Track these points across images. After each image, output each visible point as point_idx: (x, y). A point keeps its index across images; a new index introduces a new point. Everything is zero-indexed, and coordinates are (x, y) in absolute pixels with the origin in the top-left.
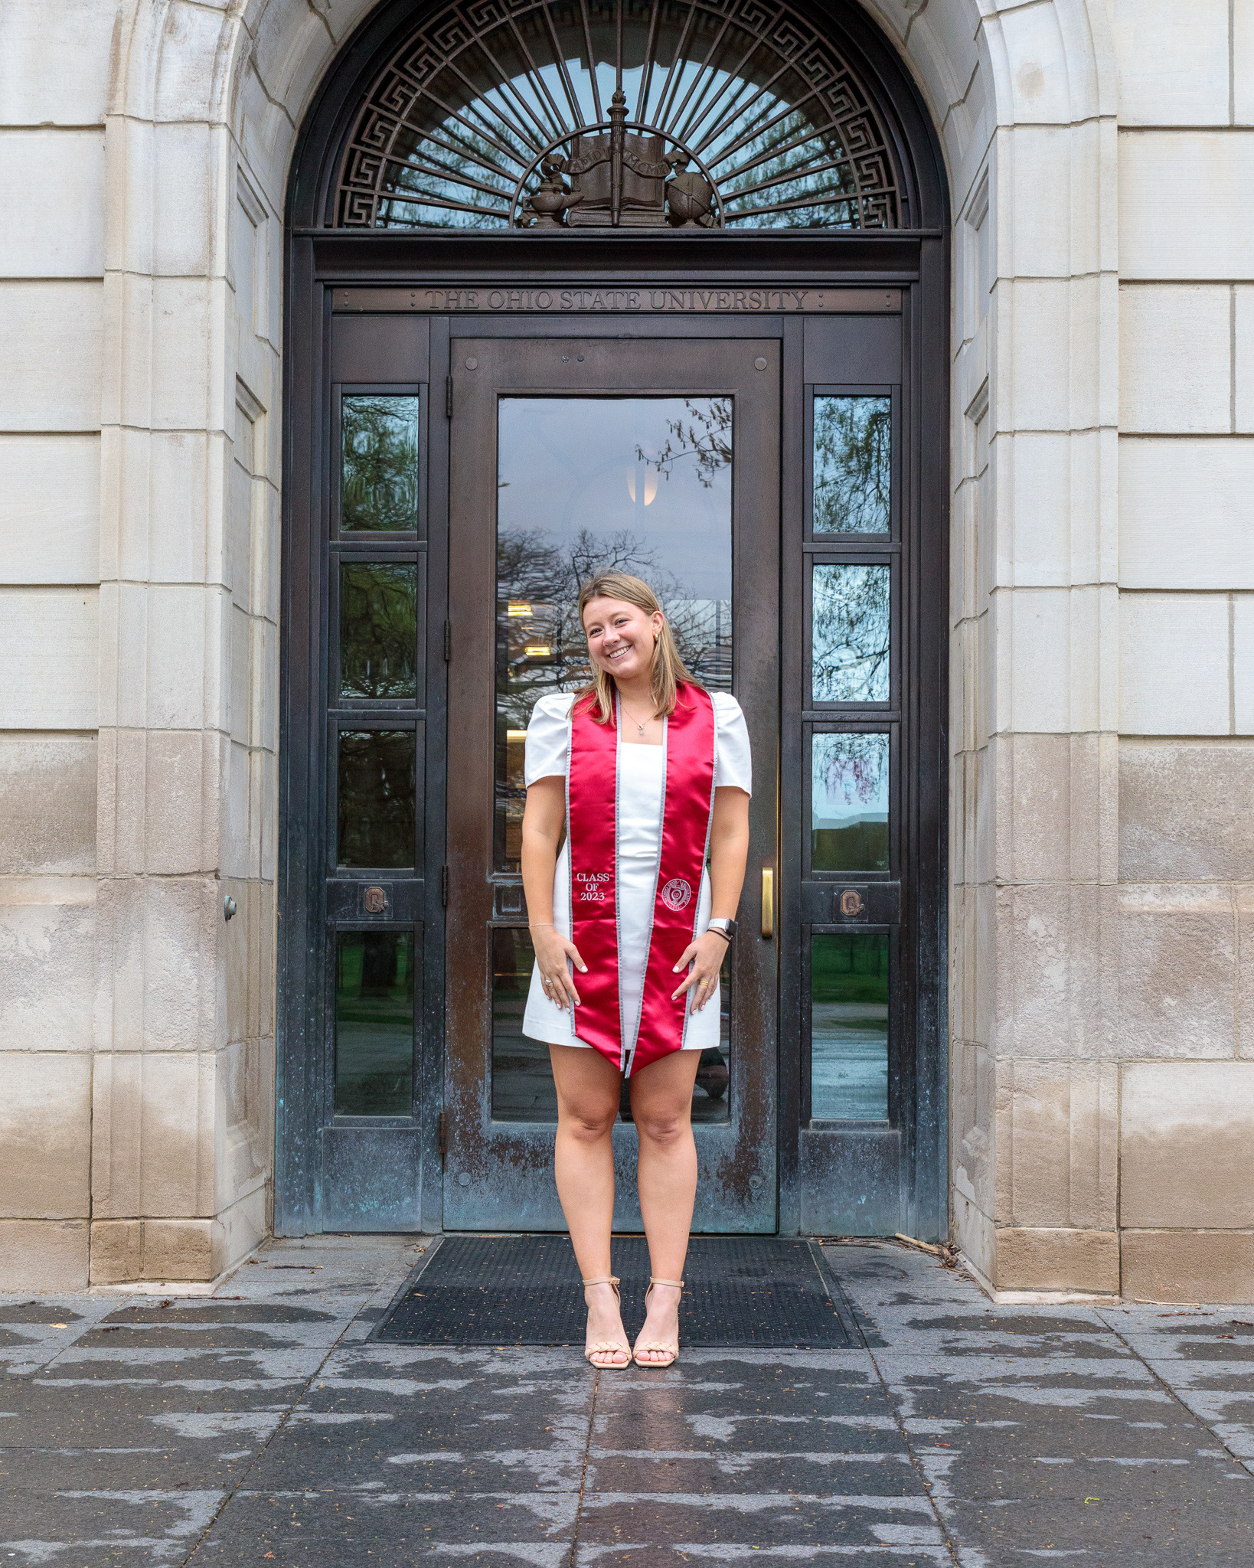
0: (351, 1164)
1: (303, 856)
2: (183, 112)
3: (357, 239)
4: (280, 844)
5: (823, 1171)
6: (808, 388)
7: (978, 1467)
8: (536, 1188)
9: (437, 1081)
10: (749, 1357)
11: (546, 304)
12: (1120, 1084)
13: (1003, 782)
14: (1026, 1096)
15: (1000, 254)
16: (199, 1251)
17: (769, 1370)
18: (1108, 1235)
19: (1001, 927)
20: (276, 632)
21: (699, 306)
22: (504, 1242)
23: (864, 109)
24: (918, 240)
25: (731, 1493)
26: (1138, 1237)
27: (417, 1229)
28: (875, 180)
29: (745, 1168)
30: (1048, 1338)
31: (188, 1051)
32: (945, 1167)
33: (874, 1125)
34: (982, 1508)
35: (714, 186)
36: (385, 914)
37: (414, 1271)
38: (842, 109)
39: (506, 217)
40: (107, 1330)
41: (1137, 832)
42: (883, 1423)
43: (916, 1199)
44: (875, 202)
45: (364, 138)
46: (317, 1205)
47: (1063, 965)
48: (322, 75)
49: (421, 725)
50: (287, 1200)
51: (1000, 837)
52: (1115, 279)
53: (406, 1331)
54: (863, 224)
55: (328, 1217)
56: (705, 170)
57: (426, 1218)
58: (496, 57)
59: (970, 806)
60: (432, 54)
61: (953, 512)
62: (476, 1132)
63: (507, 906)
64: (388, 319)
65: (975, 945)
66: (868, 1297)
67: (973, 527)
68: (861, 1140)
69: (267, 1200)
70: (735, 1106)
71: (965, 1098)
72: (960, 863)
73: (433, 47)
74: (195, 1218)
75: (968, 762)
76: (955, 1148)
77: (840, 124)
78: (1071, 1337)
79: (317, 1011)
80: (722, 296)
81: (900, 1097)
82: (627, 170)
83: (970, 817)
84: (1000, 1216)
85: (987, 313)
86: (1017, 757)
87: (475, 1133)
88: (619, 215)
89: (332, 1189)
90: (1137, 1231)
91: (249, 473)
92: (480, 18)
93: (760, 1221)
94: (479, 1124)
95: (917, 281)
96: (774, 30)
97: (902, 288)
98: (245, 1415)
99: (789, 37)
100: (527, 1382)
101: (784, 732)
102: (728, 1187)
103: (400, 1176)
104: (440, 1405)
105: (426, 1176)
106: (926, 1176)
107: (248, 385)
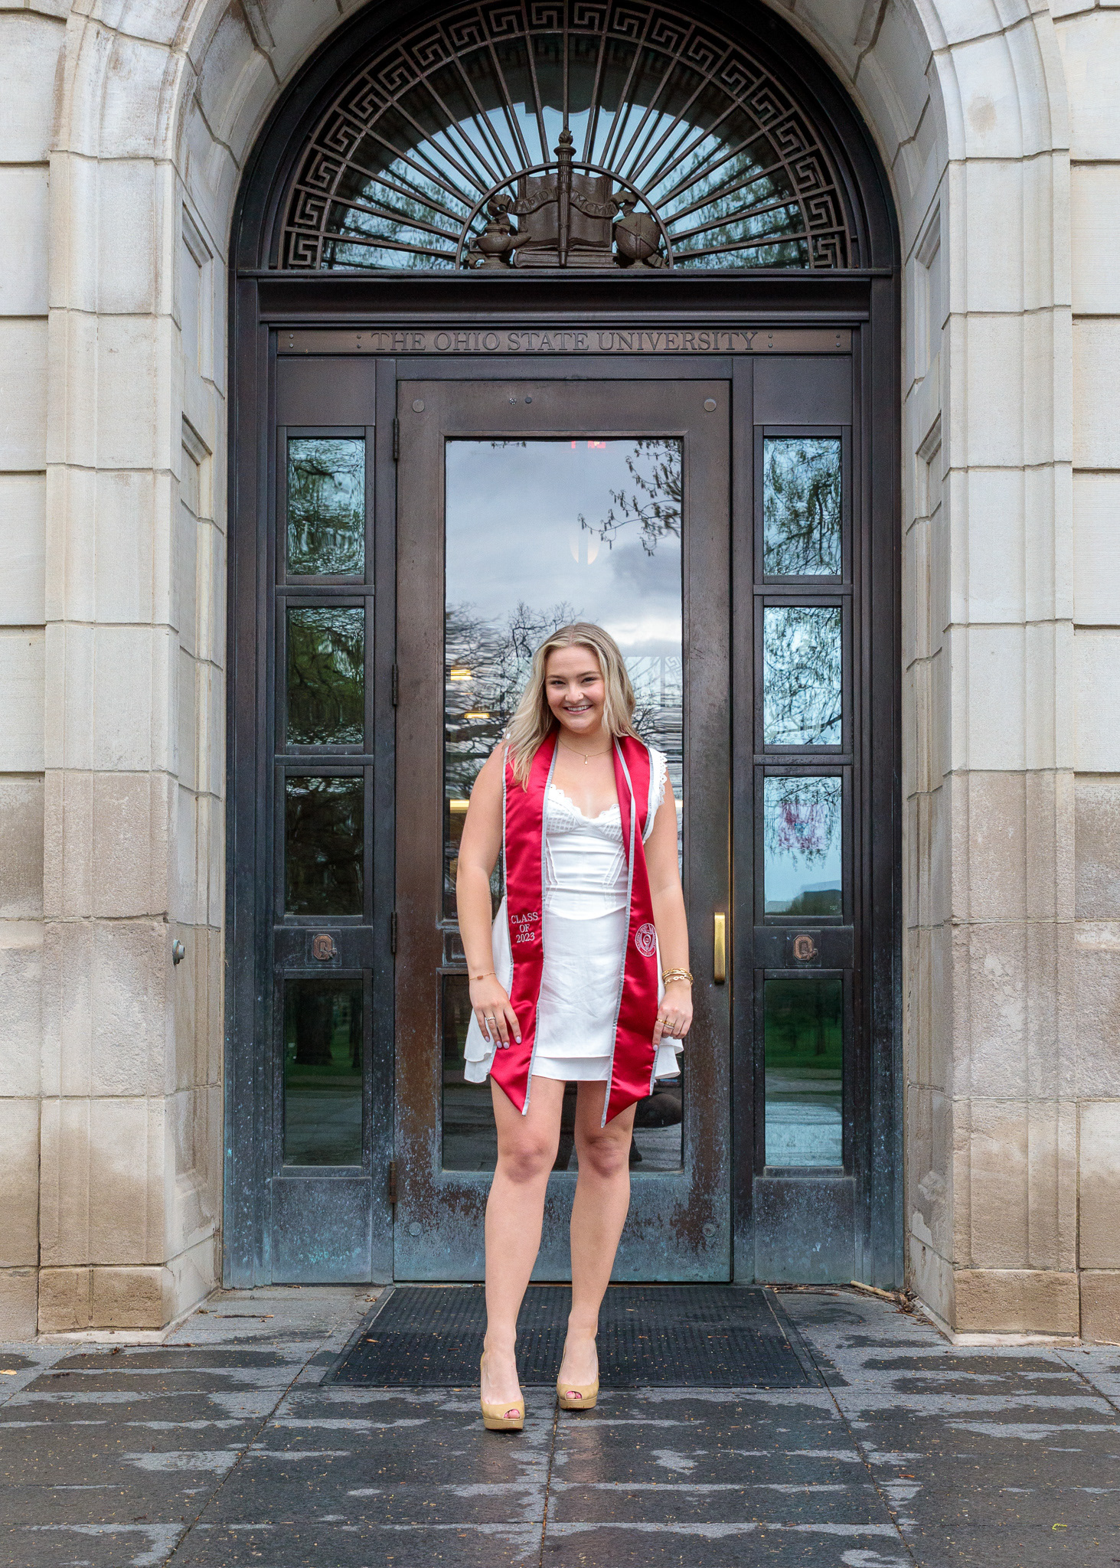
0: (300, 1214)
1: (251, 902)
2: (128, 149)
3: (302, 280)
4: (227, 890)
5: (778, 1218)
6: (758, 430)
7: (943, 1496)
9: (387, 1130)
10: (709, 1395)
11: (493, 346)
12: (1079, 1124)
13: (958, 819)
14: (984, 1136)
15: (952, 288)
16: (149, 1298)
17: (728, 1408)
18: (1067, 1275)
19: (957, 967)
20: (224, 674)
21: (647, 347)
22: (455, 1291)
23: (814, 148)
24: (867, 280)
25: (696, 1522)
26: (1098, 1278)
27: (368, 1279)
28: (825, 220)
29: (699, 1216)
30: (1008, 1378)
31: (136, 1096)
32: (900, 1213)
33: (828, 1172)
34: (949, 1535)
35: (662, 226)
36: (334, 962)
37: (366, 1318)
38: (791, 148)
39: (453, 258)
40: (58, 1376)
41: (1093, 870)
42: (846, 1455)
43: (872, 1246)
44: (824, 242)
45: (308, 179)
46: (266, 1256)
47: (1020, 1004)
48: (265, 116)
49: (369, 770)
50: (236, 1251)
51: (956, 876)
52: (1067, 315)
53: (361, 1374)
54: (812, 264)
55: (277, 1269)
56: (653, 211)
57: (376, 1269)
58: (442, 97)
59: (924, 848)
60: (377, 94)
61: (905, 553)
62: (427, 1181)
64: (334, 360)
65: (929, 988)
66: (825, 1340)
67: (925, 566)
68: (816, 1187)
69: (215, 1250)
70: (688, 1154)
71: (920, 1143)
72: (913, 905)
73: (378, 87)
74: (145, 1265)
75: (922, 804)
76: (911, 1193)
77: (789, 164)
78: (1032, 1376)
79: (265, 1059)
80: (671, 337)
81: (854, 1142)
82: (574, 210)
83: (924, 859)
84: (959, 1257)
85: (940, 351)
86: (972, 794)
87: (424, 1184)
88: (567, 256)
89: (281, 1239)
90: (1098, 1272)
91: (194, 516)
92: (426, 58)
93: (714, 1270)
94: (429, 1173)
95: (867, 321)
96: (721, 69)
97: (852, 328)
98: (200, 1454)
99: (736, 76)
101: (735, 776)
102: (682, 1235)
103: (351, 1226)
104: (398, 1443)
105: (376, 1226)
106: (882, 1223)
107: (194, 425)
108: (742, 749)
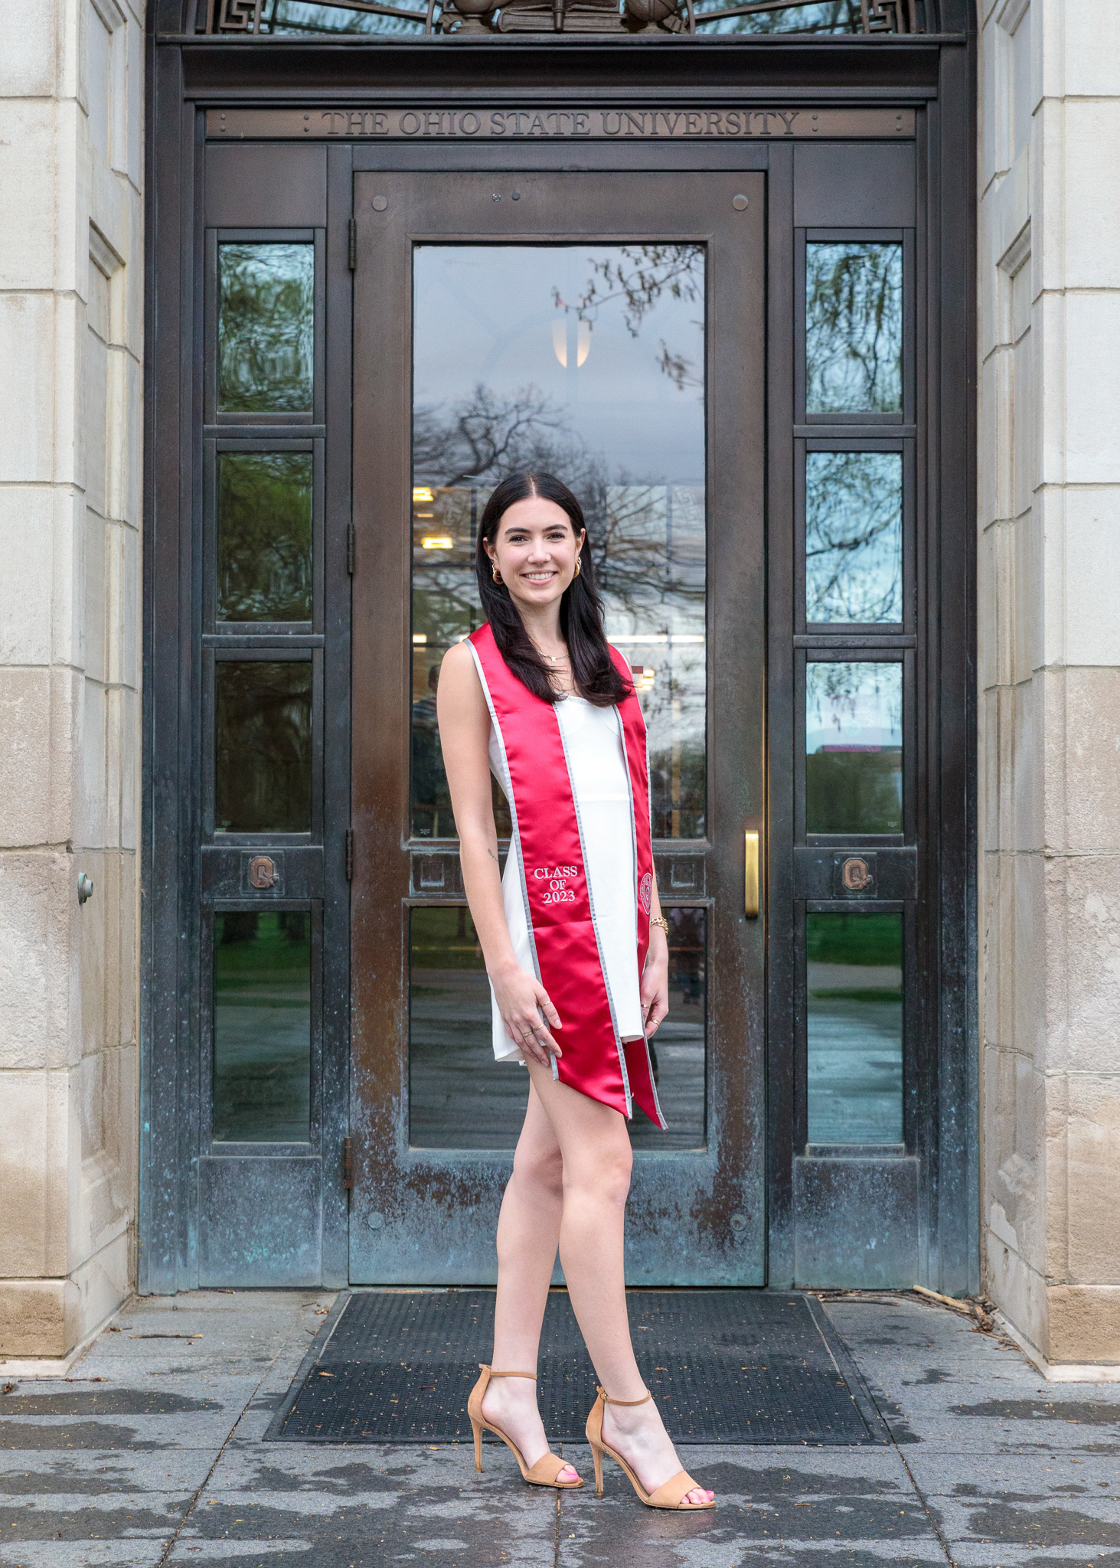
0: (234, 1202)
1: (173, 817)
3: (236, 48)
4: (143, 803)
5: (823, 1208)
6: (800, 233)
8: (465, 1231)
9: (341, 1098)
10: (747, 1457)
11: (472, 129)
13: (1052, 727)
14: (1085, 1120)
15: (1046, 67)
16: (49, 1319)
17: (774, 1476)
19: (1051, 910)
20: (139, 536)
21: (663, 131)
22: (426, 1301)
24: (936, 48)
27: (317, 1283)
29: (726, 1205)
31: (33, 1069)
32: (975, 1203)
33: (886, 1150)
36: (275, 890)
37: (317, 1342)
39: (423, 20)
42: (926, 1550)
43: (939, 1242)
44: (881, 1)
46: (192, 1254)
49: (318, 655)
50: (154, 1248)
51: (1049, 797)
53: (312, 1425)
54: (868, 27)
55: (206, 1269)
57: (329, 1270)
59: (1006, 754)
62: (389, 1162)
63: (427, 880)
64: (275, 146)
65: (1012, 928)
66: (888, 1374)
67: (1007, 406)
68: (871, 1169)
69: (129, 1250)
70: (712, 1128)
71: (1001, 1118)
72: (992, 824)
74: (44, 1278)
75: (1003, 699)
76: (988, 1179)
79: (191, 1012)
80: (692, 118)
81: (918, 1115)
83: (1006, 768)
84: (1052, 1270)
85: (1028, 141)
86: (1070, 696)
87: (387, 1165)
88: (564, 17)
89: (211, 1233)
91: (104, 342)
93: (744, 1271)
94: (393, 1152)
95: (934, 99)
97: (916, 108)
98: (117, 1542)
100: (471, 1495)
101: (771, 661)
102: (705, 1229)
103: (296, 1217)
104: (364, 1528)
105: (328, 1217)
106: (953, 1214)
107: (104, 232)
108: (778, 629)
